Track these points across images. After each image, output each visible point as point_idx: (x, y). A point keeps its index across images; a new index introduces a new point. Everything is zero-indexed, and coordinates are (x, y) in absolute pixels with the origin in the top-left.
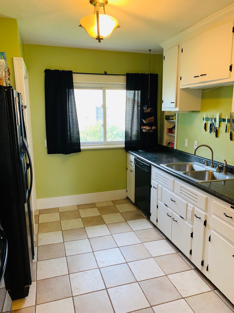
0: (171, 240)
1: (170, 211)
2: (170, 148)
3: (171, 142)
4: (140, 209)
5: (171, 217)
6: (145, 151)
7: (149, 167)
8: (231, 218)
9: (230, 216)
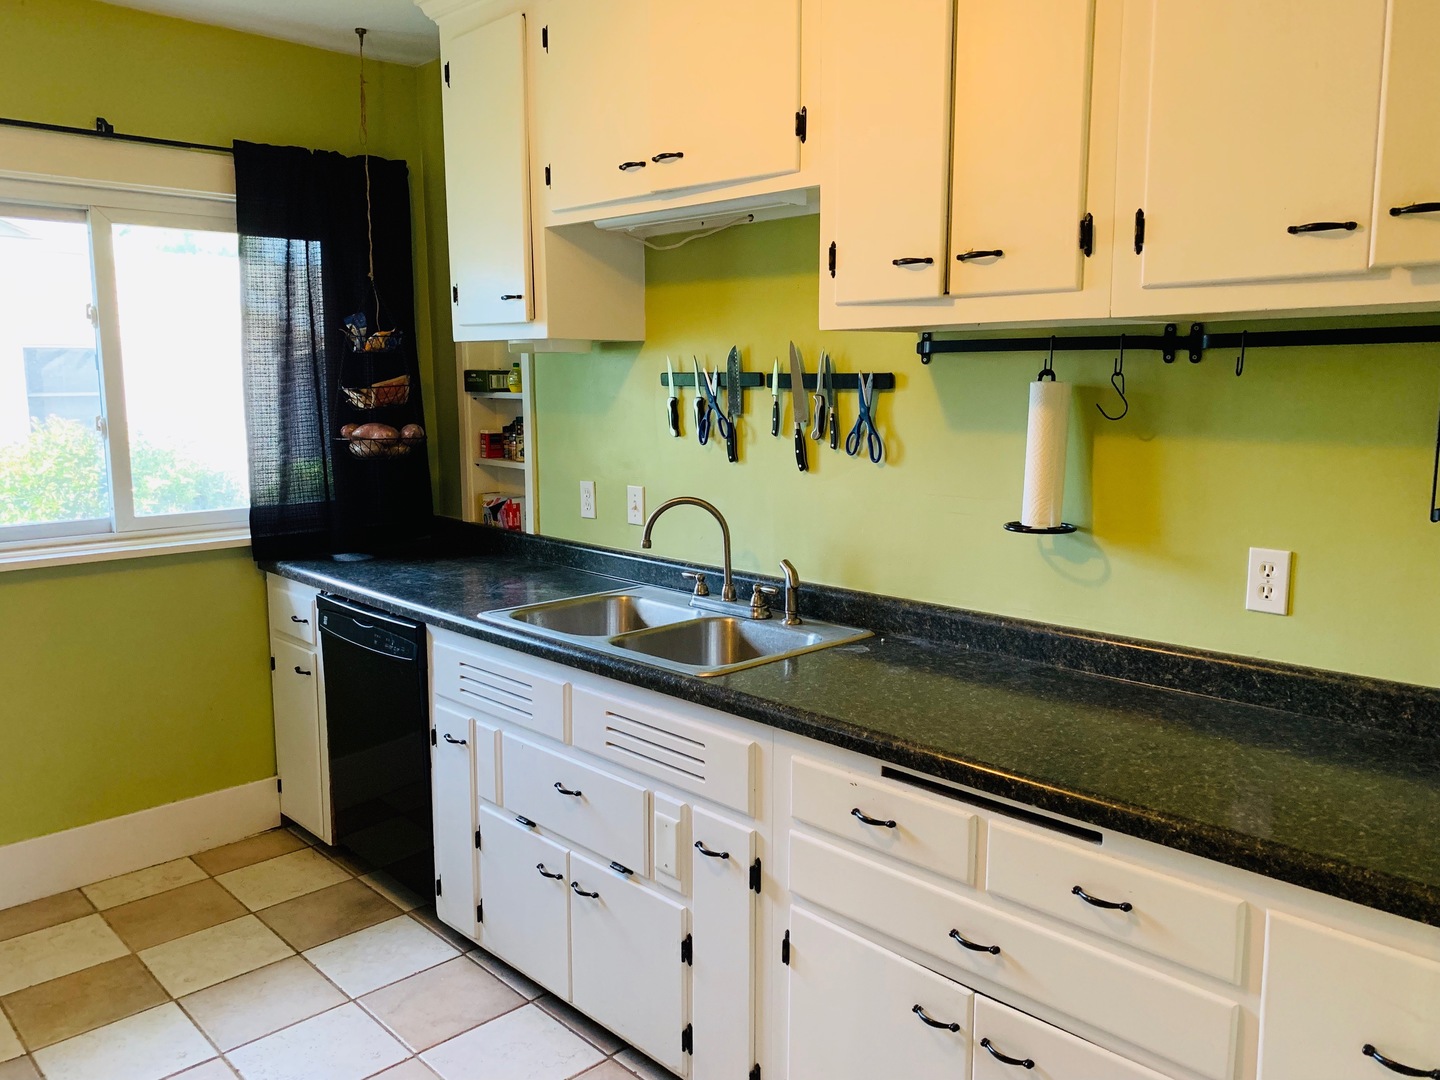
0: (571, 997)
1: (552, 849)
2: (503, 530)
3: (503, 503)
4: (364, 872)
5: (560, 877)
6: (367, 557)
7: (416, 638)
8: (892, 824)
9: (886, 820)
